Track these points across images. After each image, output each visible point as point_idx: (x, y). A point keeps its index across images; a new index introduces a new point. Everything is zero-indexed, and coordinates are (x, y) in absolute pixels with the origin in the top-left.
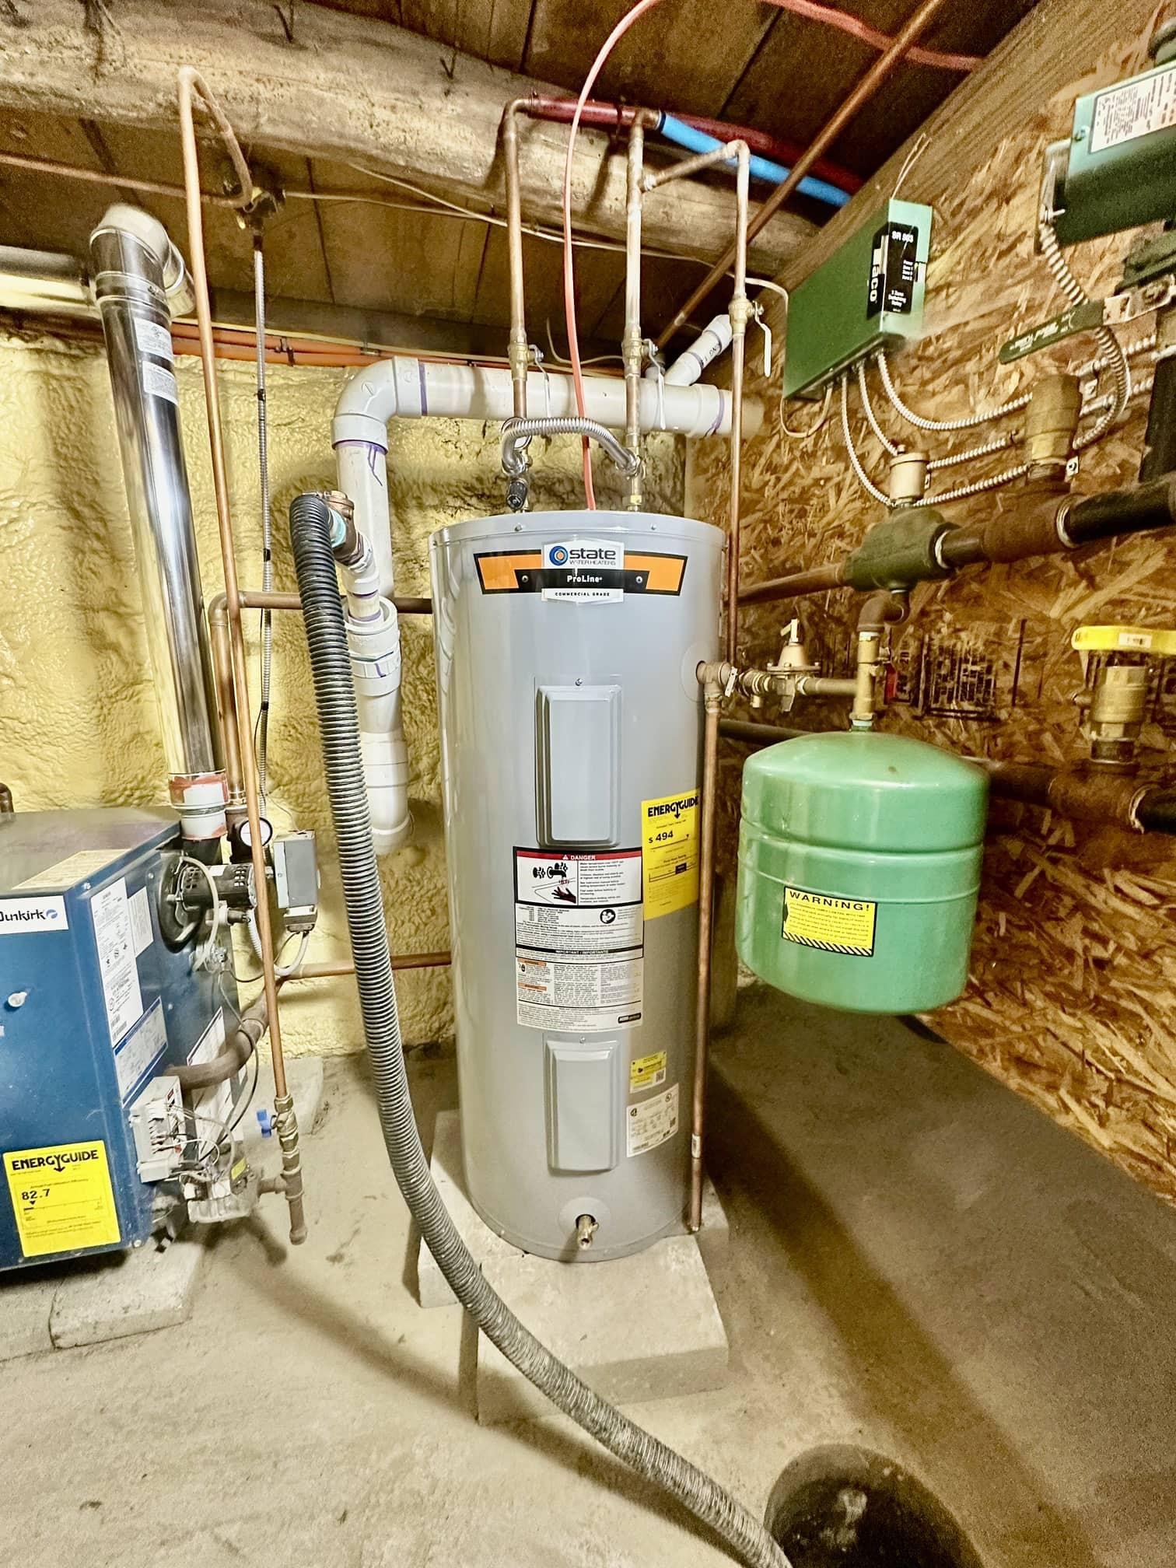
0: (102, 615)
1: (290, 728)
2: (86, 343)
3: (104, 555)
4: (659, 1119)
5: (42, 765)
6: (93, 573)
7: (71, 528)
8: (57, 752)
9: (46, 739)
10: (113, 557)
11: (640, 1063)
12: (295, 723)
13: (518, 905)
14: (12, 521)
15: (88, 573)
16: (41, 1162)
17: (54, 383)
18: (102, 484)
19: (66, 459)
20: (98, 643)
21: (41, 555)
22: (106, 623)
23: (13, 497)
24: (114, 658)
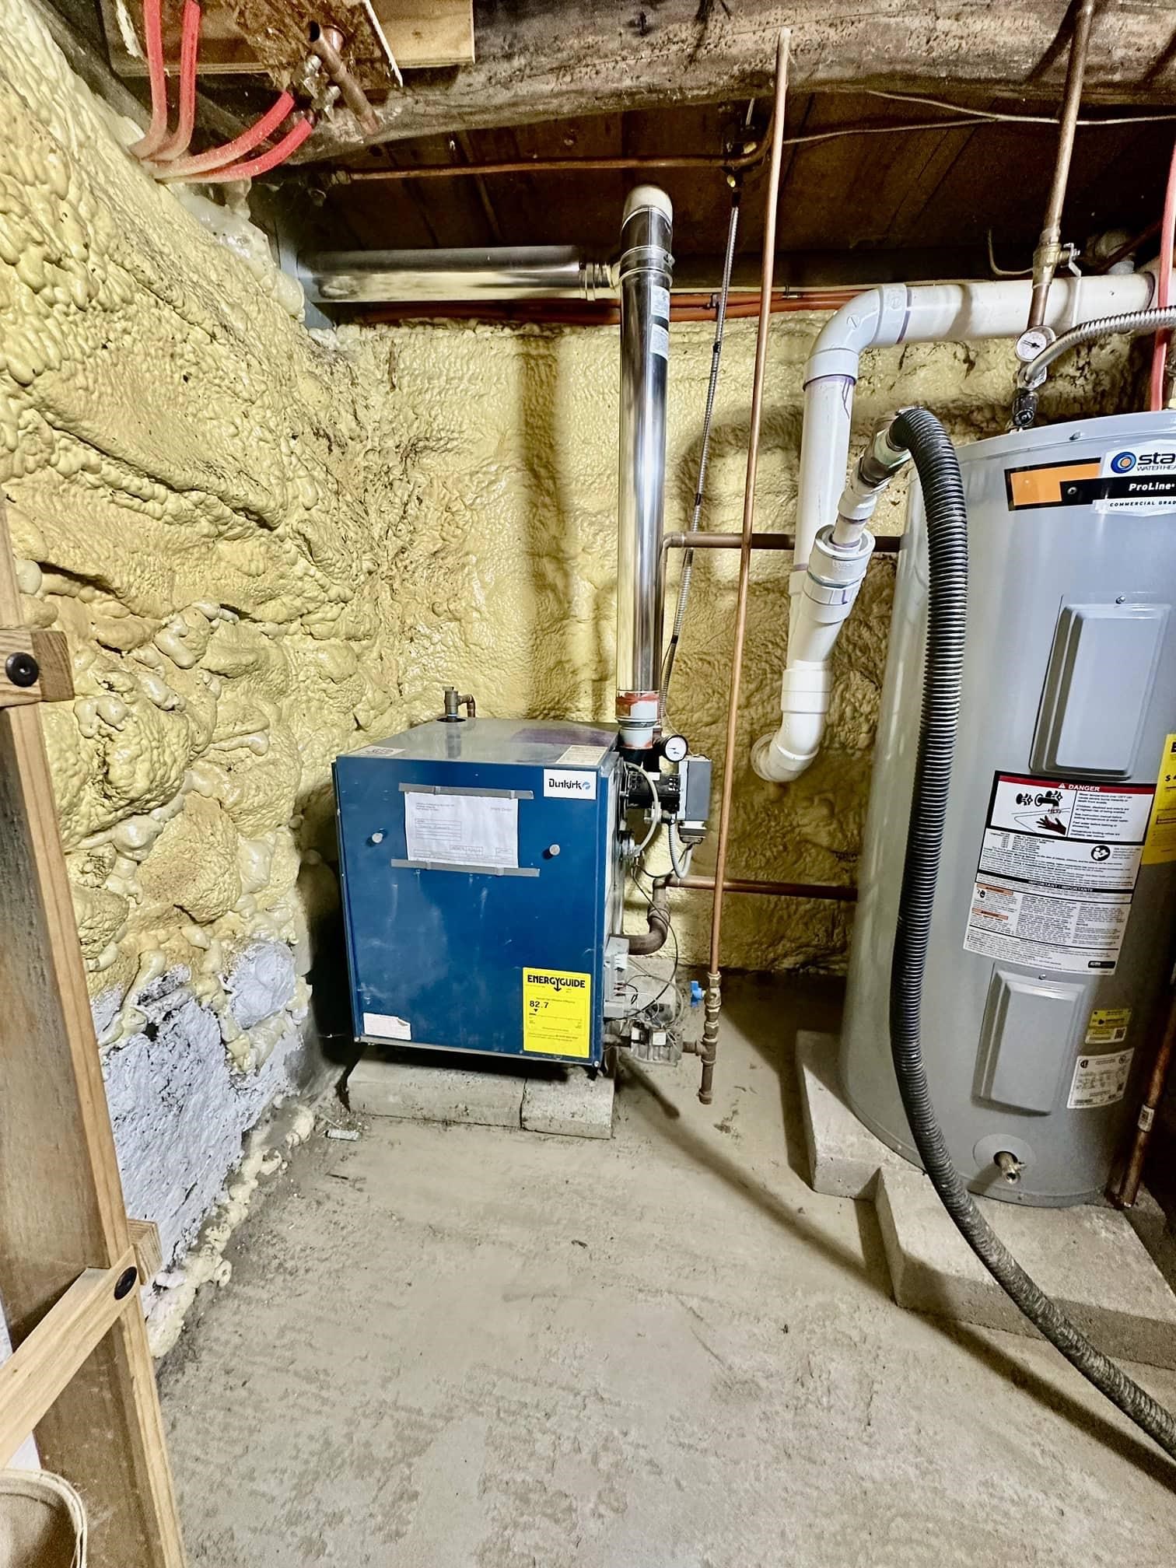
0: (545, 560)
1: (682, 664)
2: (554, 325)
3: (551, 508)
4: (1108, 1078)
5: (490, 684)
6: (543, 524)
7: (530, 486)
8: (500, 674)
9: (495, 663)
10: (559, 509)
11: (1102, 1015)
12: (686, 659)
13: (988, 830)
14: (491, 483)
15: (538, 524)
16: (547, 980)
17: (532, 362)
18: (556, 448)
19: (532, 428)
20: (540, 583)
21: (508, 510)
22: (549, 567)
23: (491, 463)
24: (551, 595)
